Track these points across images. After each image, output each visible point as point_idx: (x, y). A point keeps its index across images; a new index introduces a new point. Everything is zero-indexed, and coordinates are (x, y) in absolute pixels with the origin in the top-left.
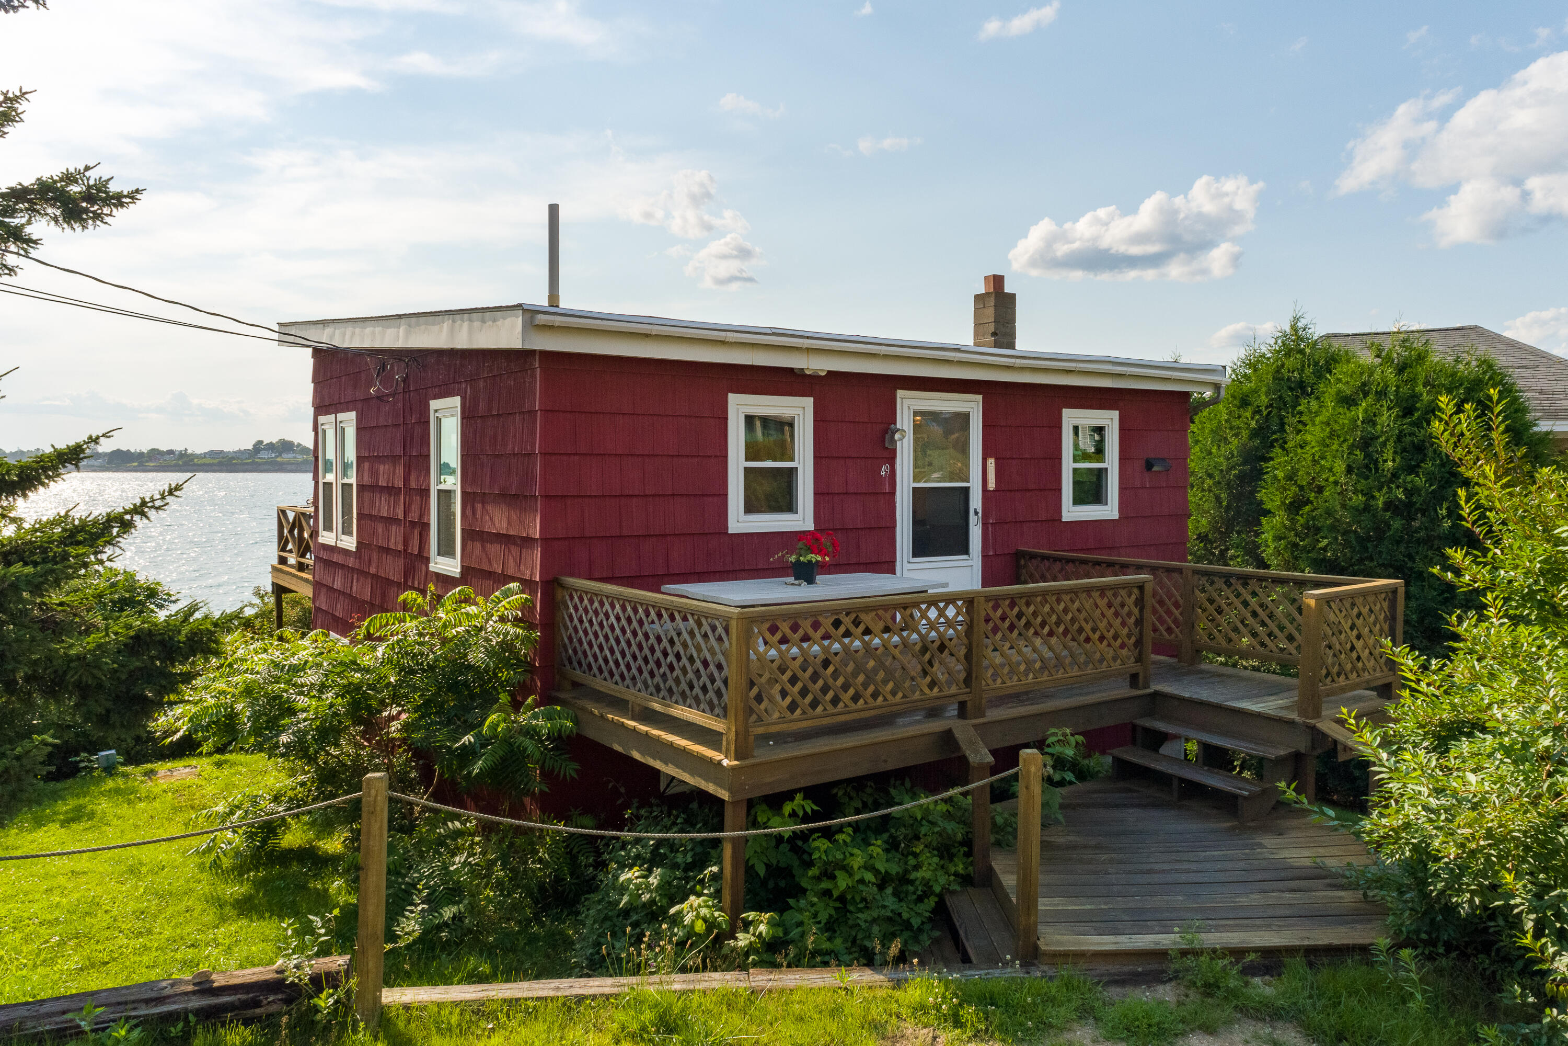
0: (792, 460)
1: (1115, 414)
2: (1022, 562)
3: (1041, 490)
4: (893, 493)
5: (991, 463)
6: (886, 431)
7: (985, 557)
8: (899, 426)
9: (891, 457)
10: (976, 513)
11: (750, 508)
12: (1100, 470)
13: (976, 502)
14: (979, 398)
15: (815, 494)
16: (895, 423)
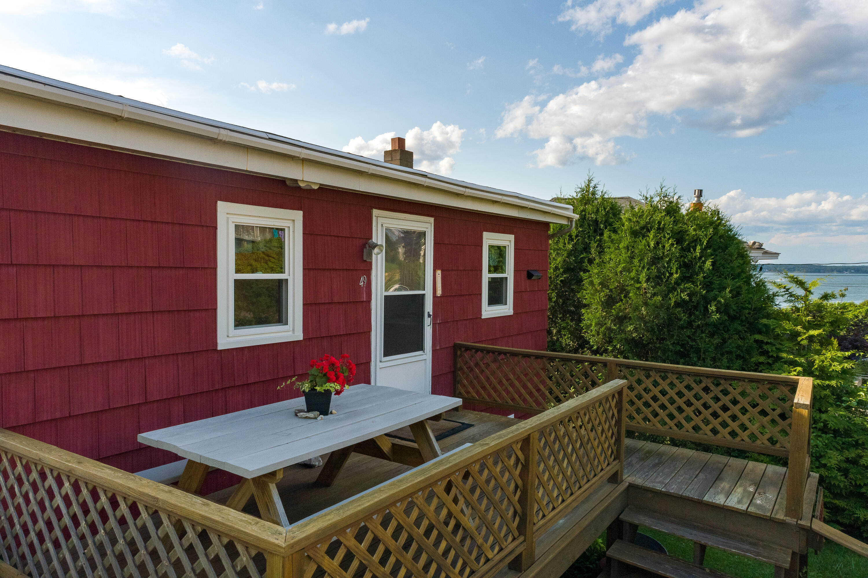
0: (282, 271)
1: (512, 237)
2: (459, 353)
3: (469, 295)
4: (369, 301)
5: (439, 272)
6: (364, 246)
7: (434, 351)
8: (374, 240)
9: (367, 269)
10: (429, 316)
11: (240, 323)
12: (502, 279)
13: (429, 307)
14: (432, 220)
15: (304, 305)
16: (371, 238)
